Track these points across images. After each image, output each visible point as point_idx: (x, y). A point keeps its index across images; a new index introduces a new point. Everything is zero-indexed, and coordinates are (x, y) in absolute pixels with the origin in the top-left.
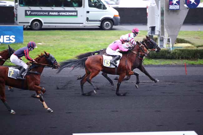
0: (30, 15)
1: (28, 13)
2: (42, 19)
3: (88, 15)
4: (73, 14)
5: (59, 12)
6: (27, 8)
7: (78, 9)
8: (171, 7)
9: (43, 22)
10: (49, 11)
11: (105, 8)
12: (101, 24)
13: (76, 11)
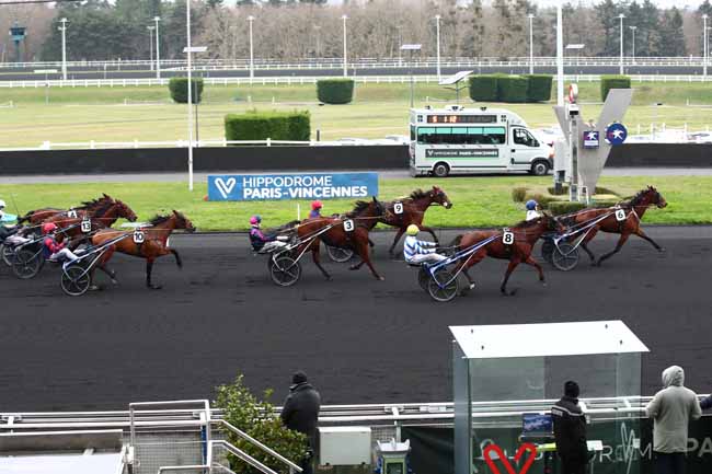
0: (433, 156)
1: (430, 153)
2: (450, 162)
3: (513, 155)
4: (493, 153)
5: (473, 150)
6: (429, 146)
7: (499, 146)
8: (587, 143)
9: (450, 165)
10: (458, 151)
11: (537, 145)
12: (532, 168)
13: (497, 150)
